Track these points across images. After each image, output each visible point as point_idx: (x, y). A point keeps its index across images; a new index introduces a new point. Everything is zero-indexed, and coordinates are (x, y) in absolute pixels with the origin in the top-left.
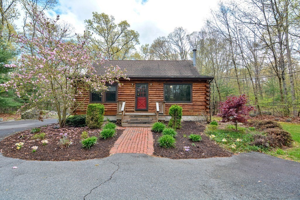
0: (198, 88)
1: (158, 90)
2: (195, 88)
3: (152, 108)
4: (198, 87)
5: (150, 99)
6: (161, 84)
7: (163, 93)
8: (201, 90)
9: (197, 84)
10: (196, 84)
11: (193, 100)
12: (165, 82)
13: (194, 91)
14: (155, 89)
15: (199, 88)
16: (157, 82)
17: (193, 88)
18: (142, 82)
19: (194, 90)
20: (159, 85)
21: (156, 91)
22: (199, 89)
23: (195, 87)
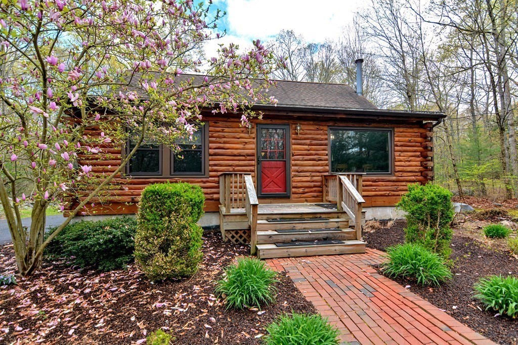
0: (407, 139)
1: (314, 142)
2: (400, 139)
3: (301, 190)
4: (406, 136)
5: (296, 165)
6: (321, 127)
7: (327, 152)
8: (414, 144)
9: (404, 129)
10: (401, 130)
11: (397, 168)
12: (331, 124)
13: (397, 146)
14: (308, 142)
15: (410, 139)
16: (311, 122)
17: (397, 139)
18: (274, 121)
19: (399, 144)
20: (318, 129)
21: (309, 145)
22: (410, 141)
23: (401, 136)
